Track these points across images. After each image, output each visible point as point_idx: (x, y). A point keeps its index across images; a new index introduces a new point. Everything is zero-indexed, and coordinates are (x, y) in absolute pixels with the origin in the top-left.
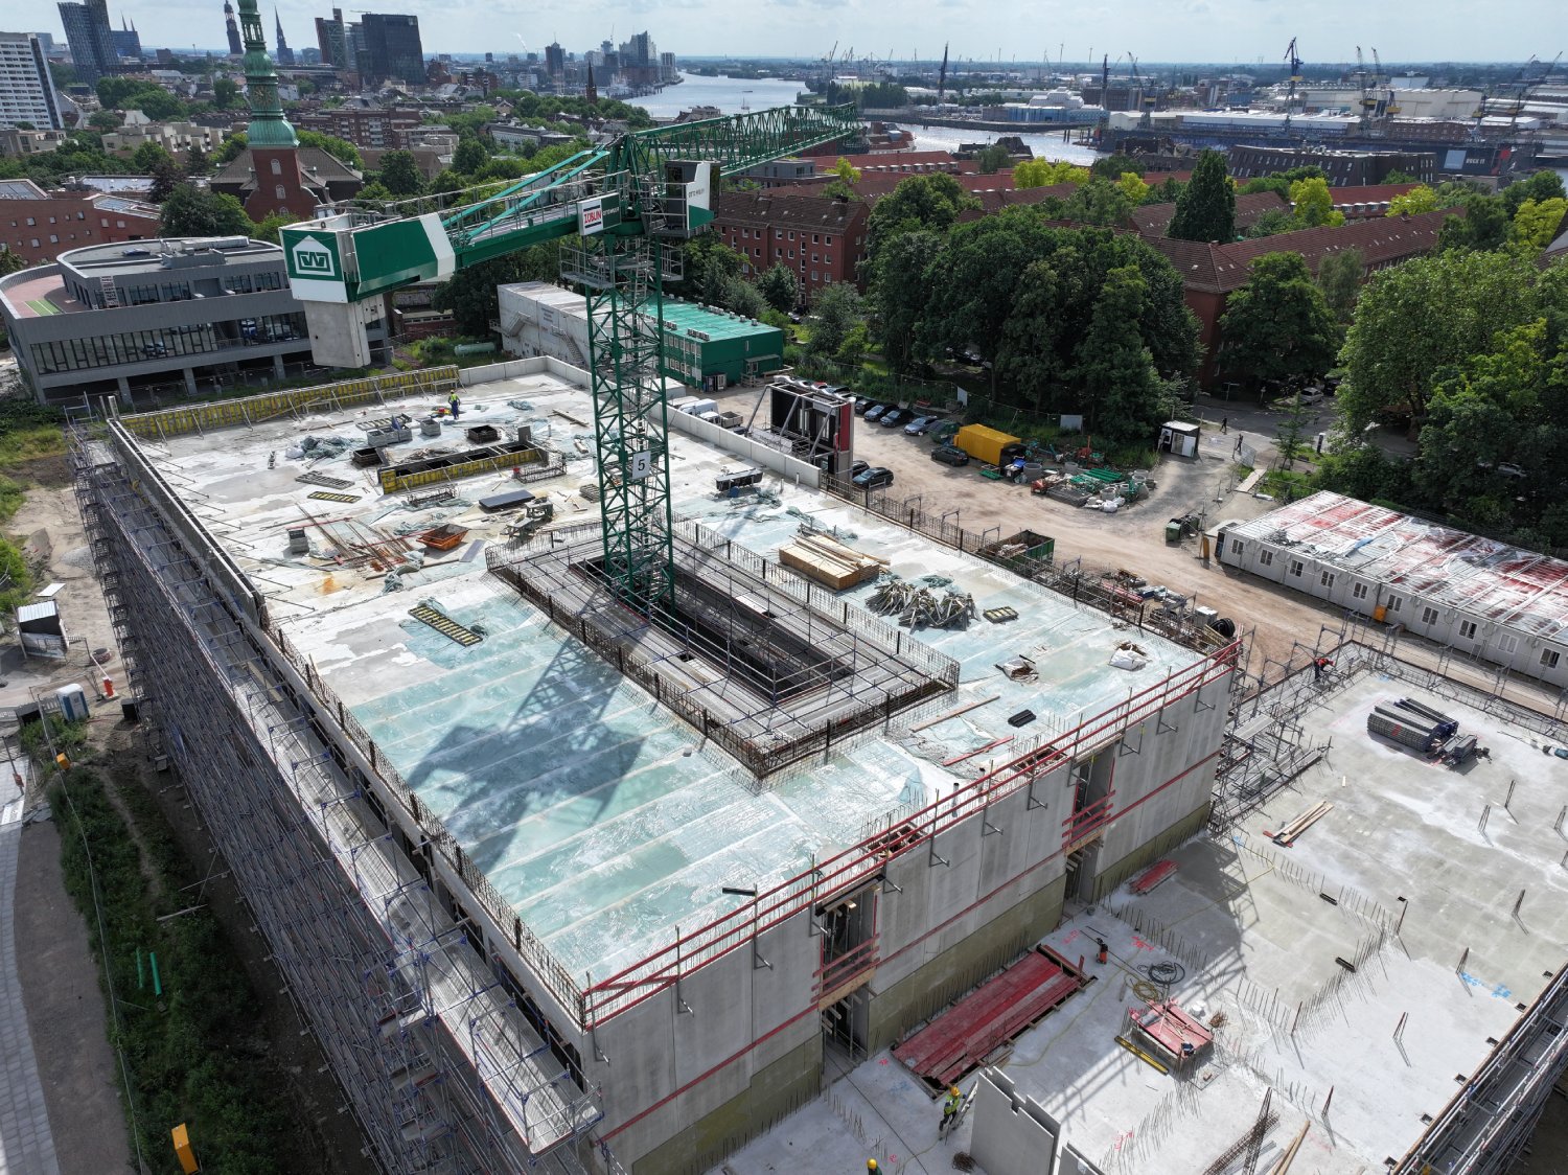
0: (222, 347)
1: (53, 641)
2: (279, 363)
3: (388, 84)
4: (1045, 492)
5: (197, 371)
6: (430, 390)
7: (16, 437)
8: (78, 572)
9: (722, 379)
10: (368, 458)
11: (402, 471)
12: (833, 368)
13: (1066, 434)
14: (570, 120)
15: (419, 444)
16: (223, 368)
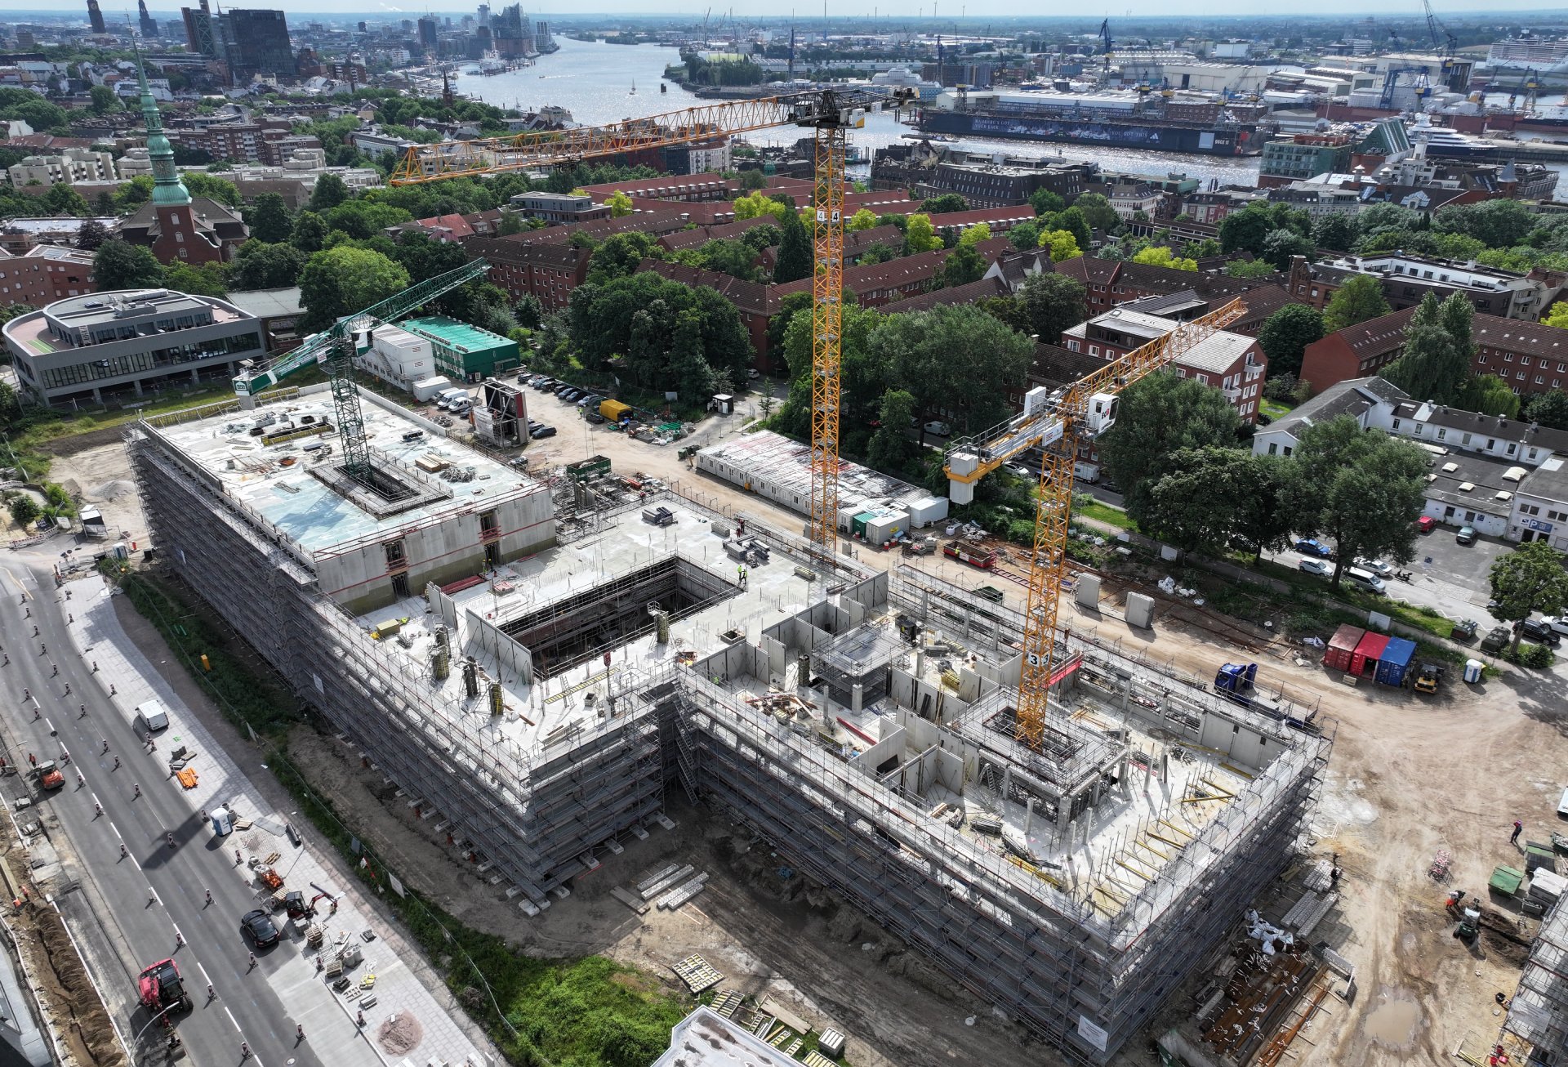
0: (158, 366)
1: (100, 528)
2: (195, 373)
3: (258, 77)
4: (634, 436)
5: (143, 382)
6: (284, 399)
7: (38, 428)
8: (99, 499)
9: (478, 375)
10: (257, 432)
11: (270, 437)
12: (551, 366)
13: (667, 403)
14: (428, 125)
15: (279, 425)
16: (158, 379)
